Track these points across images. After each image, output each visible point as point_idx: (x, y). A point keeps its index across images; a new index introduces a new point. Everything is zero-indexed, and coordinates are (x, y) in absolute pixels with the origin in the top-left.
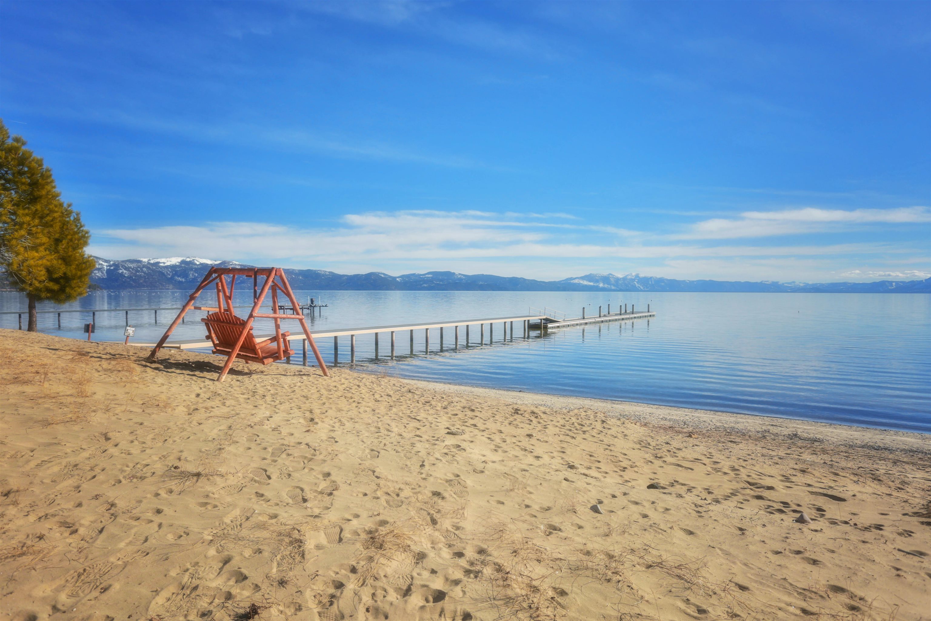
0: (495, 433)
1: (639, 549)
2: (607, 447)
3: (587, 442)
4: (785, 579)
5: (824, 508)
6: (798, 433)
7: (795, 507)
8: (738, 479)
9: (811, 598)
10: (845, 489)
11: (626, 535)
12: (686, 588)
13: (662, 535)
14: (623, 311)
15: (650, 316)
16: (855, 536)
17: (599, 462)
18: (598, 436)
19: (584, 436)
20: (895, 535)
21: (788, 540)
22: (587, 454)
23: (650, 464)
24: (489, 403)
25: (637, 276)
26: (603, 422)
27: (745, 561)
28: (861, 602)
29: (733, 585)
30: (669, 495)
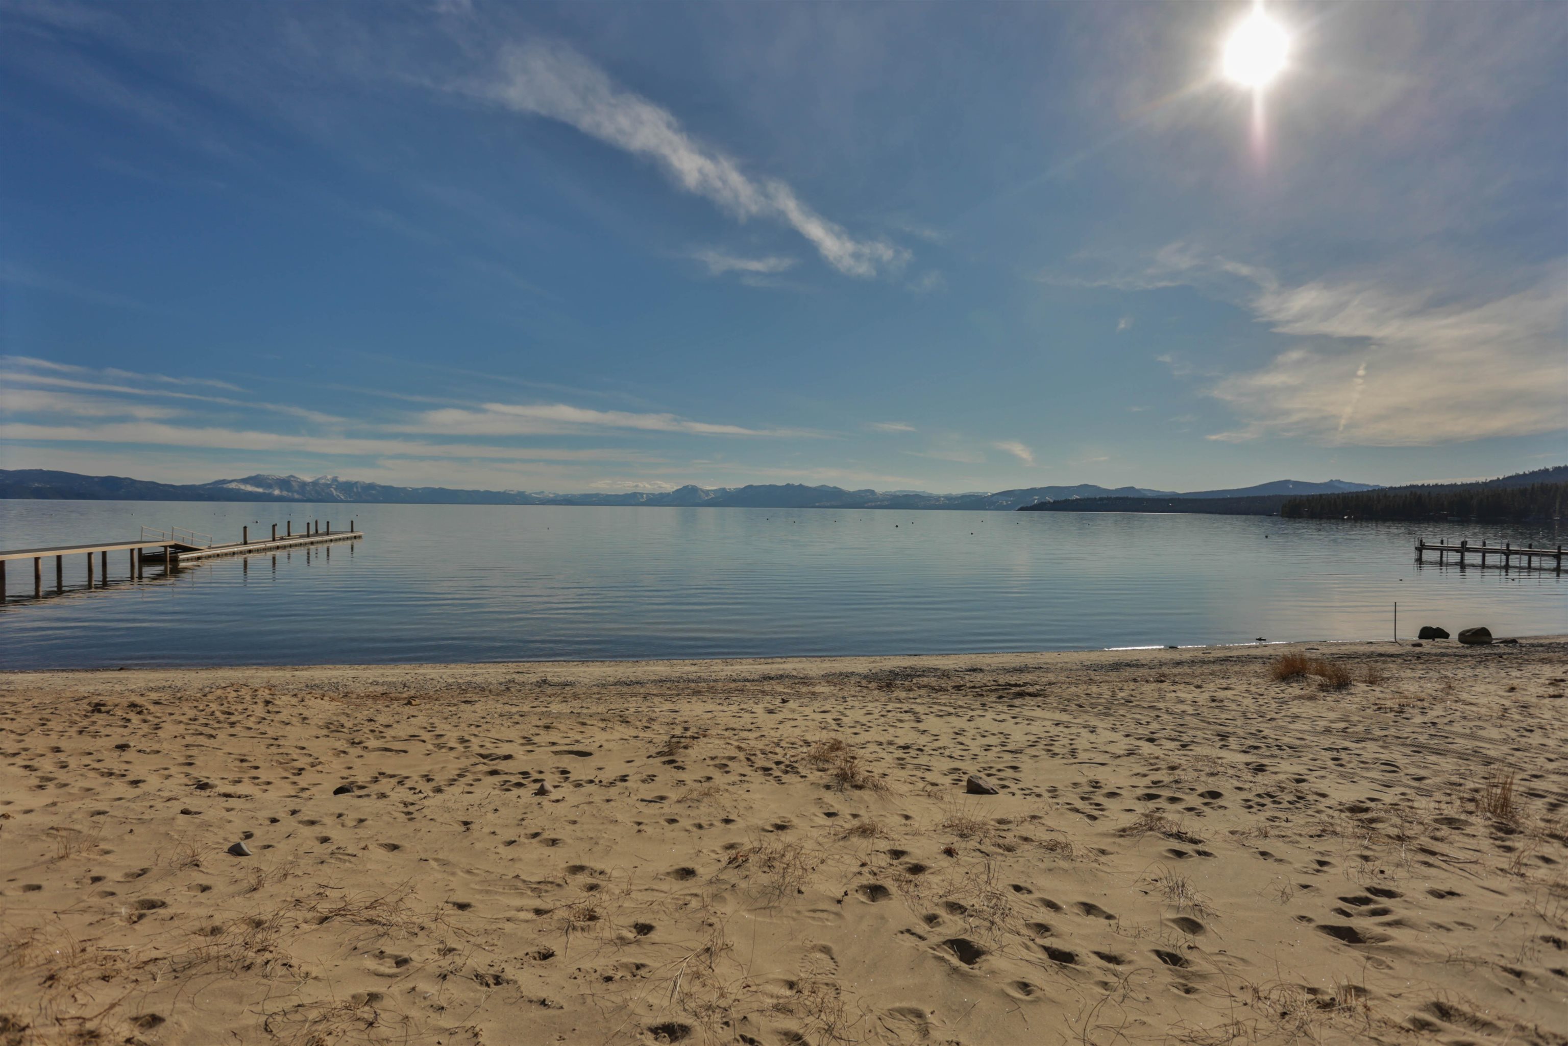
0: (42, 755)
1: (309, 896)
2: (272, 742)
3: (236, 740)
4: (517, 876)
5: (568, 769)
6: (549, 678)
7: (537, 776)
8: (468, 754)
9: (547, 891)
10: (592, 739)
11: (289, 877)
12: (379, 935)
13: (350, 862)
14: (312, 531)
15: (355, 537)
16: (598, 794)
17: (257, 768)
18: (258, 726)
19: (232, 731)
20: (640, 784)
21: (524, 823)
22: (236, 759)
23: (342, 755)
24: (36, 701)
25: (335, 480)
26: (267, 703)
27: (468, 867)
28: (602, 877)
29: (451, 905)
30: (366, 799)
